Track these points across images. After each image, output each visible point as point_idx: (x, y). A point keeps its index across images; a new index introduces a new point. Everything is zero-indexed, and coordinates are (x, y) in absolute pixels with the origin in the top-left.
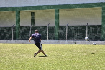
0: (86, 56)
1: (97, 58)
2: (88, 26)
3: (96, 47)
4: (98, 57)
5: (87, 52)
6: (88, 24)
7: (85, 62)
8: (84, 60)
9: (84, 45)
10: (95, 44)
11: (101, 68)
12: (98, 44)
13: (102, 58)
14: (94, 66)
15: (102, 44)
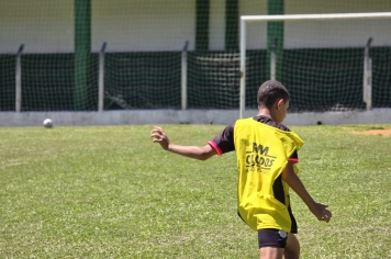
0: (19, 170)
1: (60, 176)
2: (22, 57)
3: (54, 134)
4: (65, 172)
5: (22, 154)
6: (21, 48)
7: (13, 193)
8: (10, 186)
9: (9, 130)
10: (49, 126)
11: (79, 216)
12: (62, 123)
13: (79, 178)
14: (52, 207)
15: (74, 123)
